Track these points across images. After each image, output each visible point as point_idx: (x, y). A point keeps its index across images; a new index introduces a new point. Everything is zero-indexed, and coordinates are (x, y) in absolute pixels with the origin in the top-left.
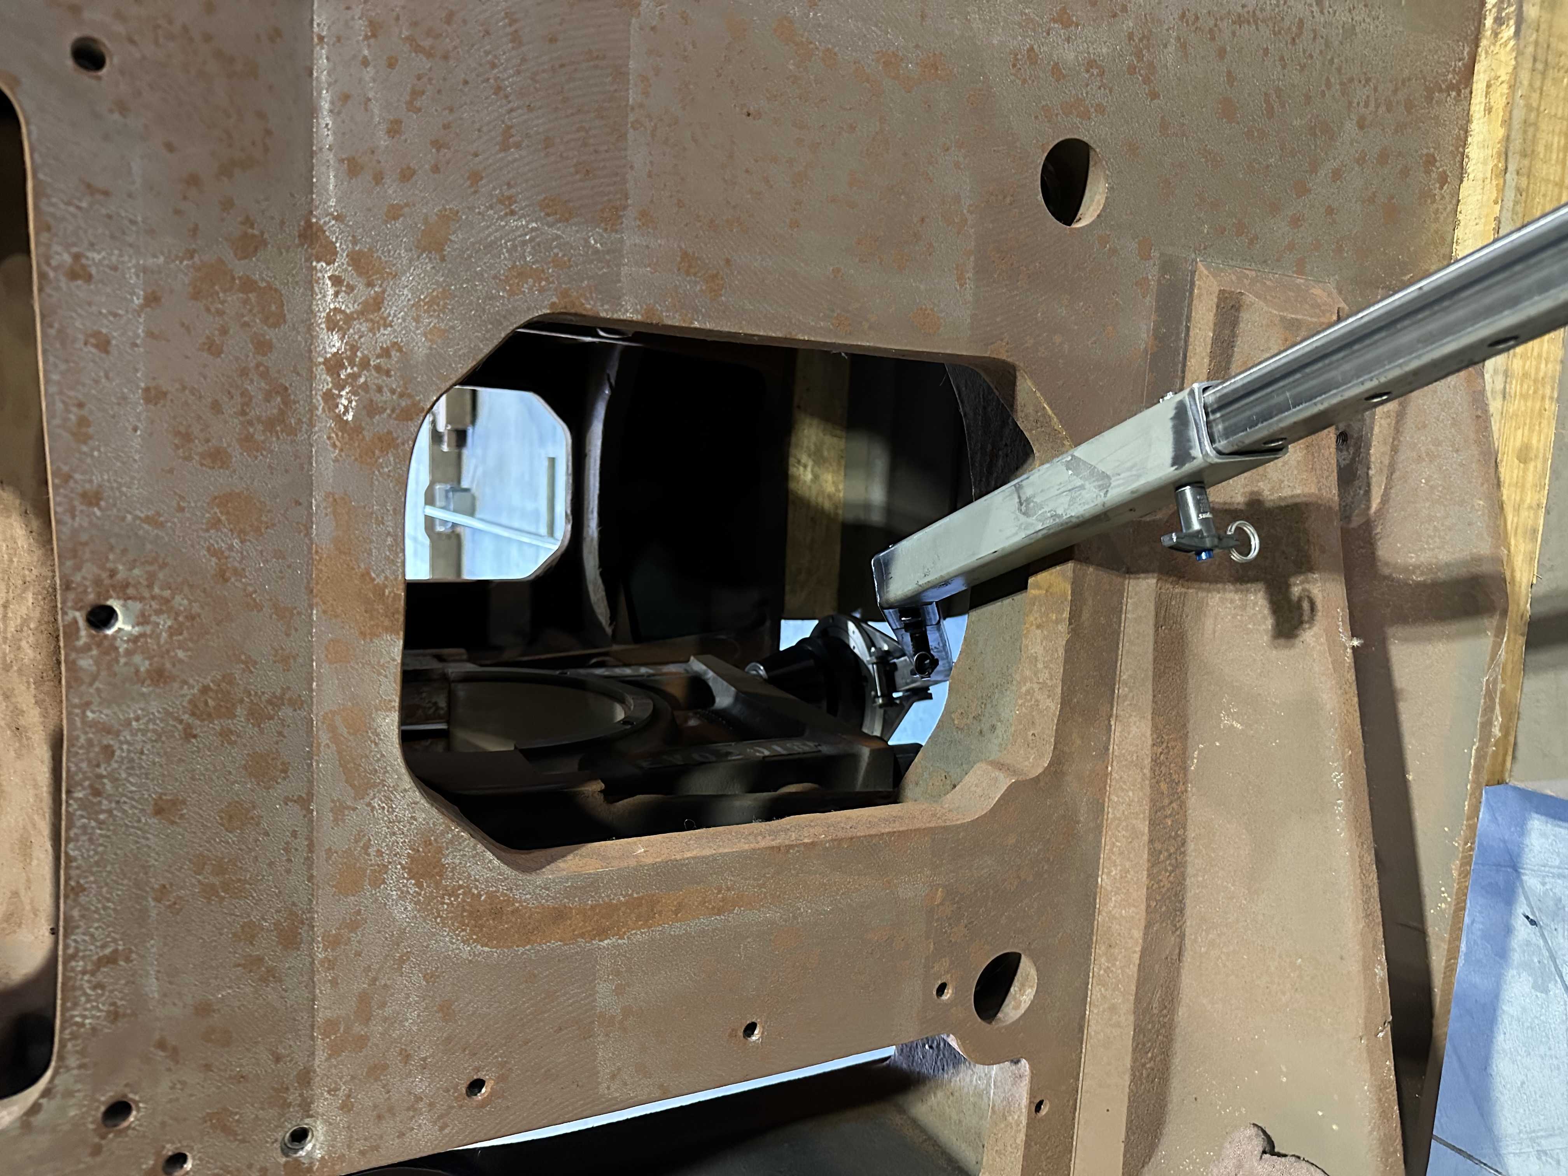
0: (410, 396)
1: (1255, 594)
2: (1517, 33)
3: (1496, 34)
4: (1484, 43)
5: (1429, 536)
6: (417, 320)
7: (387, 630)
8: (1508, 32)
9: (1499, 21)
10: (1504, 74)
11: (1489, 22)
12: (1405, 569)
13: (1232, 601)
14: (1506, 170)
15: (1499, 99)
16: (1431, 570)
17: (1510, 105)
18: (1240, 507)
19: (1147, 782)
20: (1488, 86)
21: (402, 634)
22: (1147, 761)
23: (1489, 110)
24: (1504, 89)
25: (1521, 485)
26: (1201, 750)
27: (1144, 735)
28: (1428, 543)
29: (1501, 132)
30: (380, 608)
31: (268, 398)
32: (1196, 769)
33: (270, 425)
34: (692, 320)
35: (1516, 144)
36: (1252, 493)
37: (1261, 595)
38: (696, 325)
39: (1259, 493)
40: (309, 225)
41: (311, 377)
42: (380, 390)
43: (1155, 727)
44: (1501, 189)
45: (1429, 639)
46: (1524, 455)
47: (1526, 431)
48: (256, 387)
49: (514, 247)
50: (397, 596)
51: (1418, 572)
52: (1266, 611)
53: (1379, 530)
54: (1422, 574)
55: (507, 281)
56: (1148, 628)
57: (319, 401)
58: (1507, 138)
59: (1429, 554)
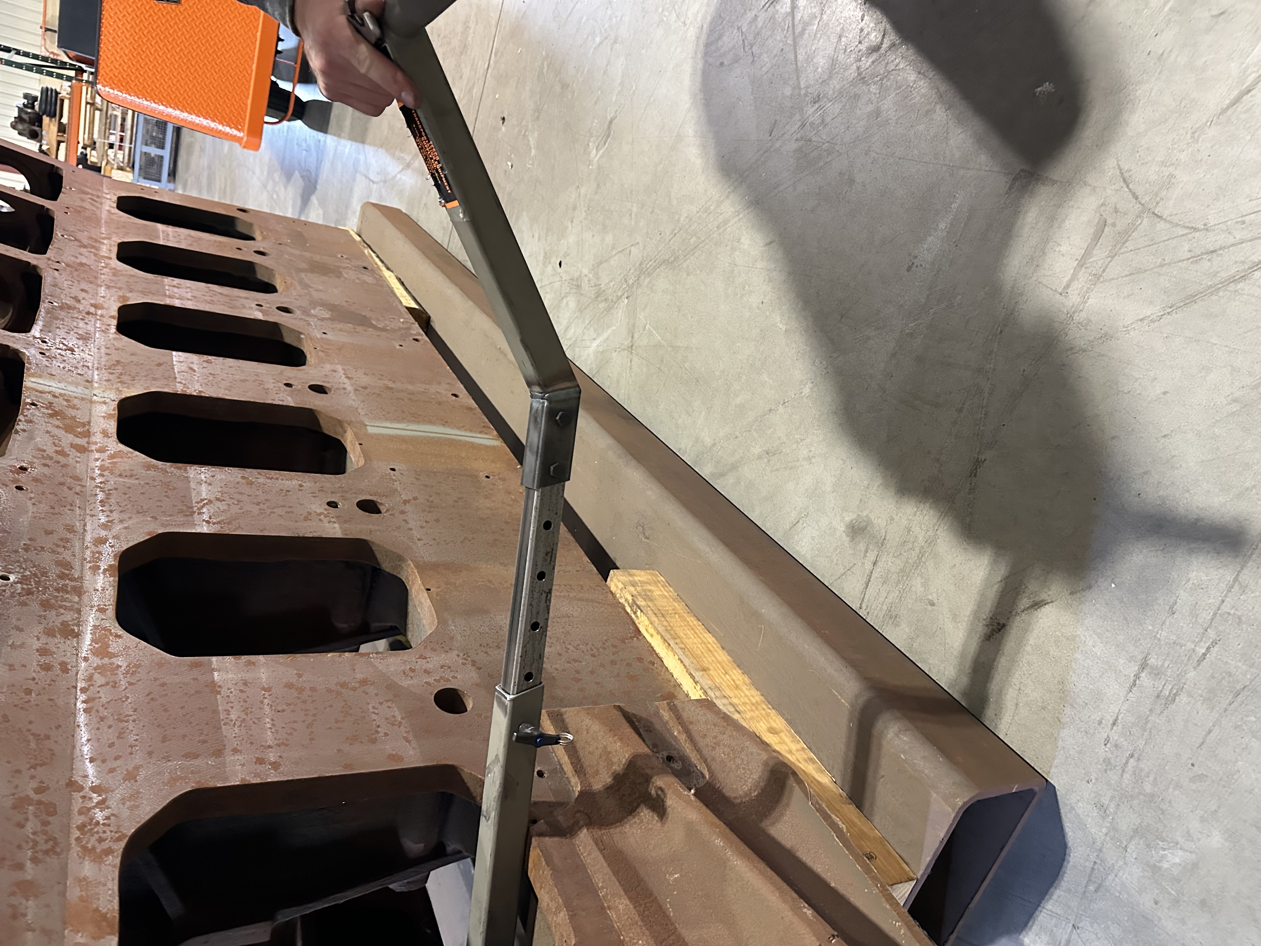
0: (121, 832)
1: (642, 811)
2: (642, 611)
3: (637, 617)
4: (637, 622)
5: (744, 773)
6: (124, 804)
7: (109, 934)
8: (639, 613)
9: (635, 613)
10: (647, 622)
11: (633, 616)
12: (746, 795)
13: (635, 823)
14: (669, 645)
15: (652, 631)
16: (756, 786)
17: (655, 629)
18: (612, 782)
19: (644, 928)
20: (647, 630)
21: (117, 934)
22: (637, 918)
23: (652, 636)
24: (650, 626)
25: (783, 742)
26: (670, 903)
27: (626, 905)
28: (746, 777)
29: (659, 637)
30: (104, 924)
31: (46, 842)
32: (674, 913)
33: (46, 852)
34: (266, 779)
35: (667, 637)
36: (613, 773)
37: (644, 809)
38: (269, 780)
39: (615, 771)
40: (71, 781)
41: (69, 833)
42: (104, 832)
43: (630, 899)
44: (672, 650)
45: (782, 815)
46: (773, 731)
47: (764, 721)
48: (41, 839)
49: (171, 771)
50: (115, 917)
51: (752, 791)
52: (651, 814)
53: (718, 785)
54: (755, 791)
55: (168, 782)
56: (596, 853)
57: (73, 842)
58: (662, 636)
59: (750, 780)
